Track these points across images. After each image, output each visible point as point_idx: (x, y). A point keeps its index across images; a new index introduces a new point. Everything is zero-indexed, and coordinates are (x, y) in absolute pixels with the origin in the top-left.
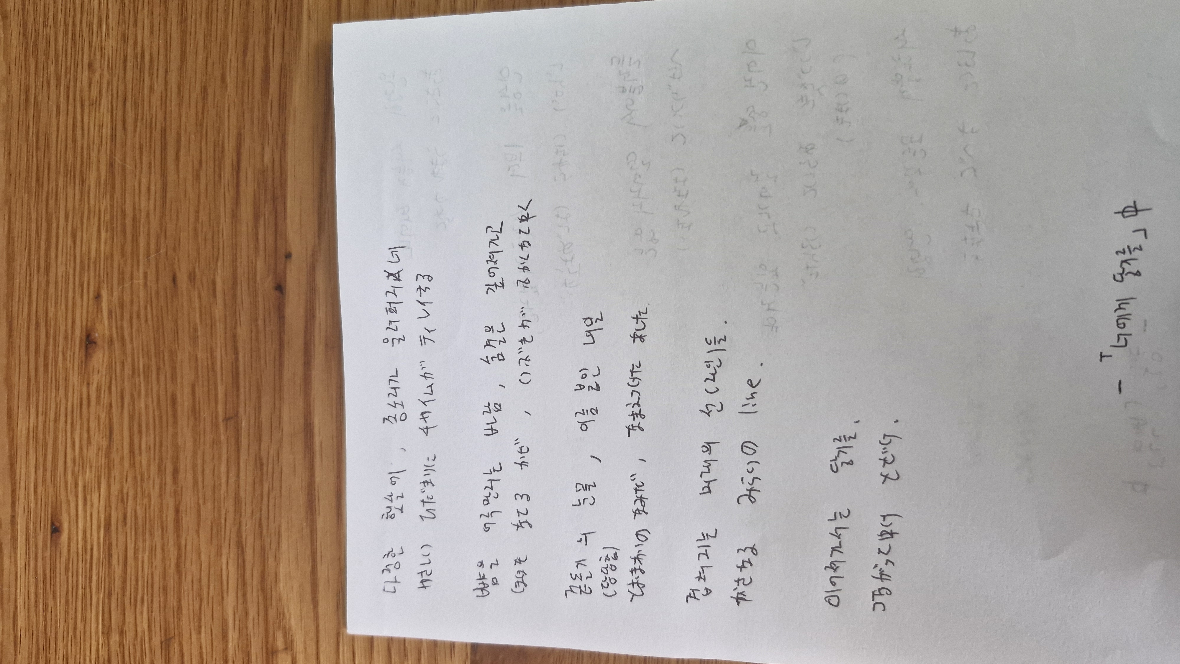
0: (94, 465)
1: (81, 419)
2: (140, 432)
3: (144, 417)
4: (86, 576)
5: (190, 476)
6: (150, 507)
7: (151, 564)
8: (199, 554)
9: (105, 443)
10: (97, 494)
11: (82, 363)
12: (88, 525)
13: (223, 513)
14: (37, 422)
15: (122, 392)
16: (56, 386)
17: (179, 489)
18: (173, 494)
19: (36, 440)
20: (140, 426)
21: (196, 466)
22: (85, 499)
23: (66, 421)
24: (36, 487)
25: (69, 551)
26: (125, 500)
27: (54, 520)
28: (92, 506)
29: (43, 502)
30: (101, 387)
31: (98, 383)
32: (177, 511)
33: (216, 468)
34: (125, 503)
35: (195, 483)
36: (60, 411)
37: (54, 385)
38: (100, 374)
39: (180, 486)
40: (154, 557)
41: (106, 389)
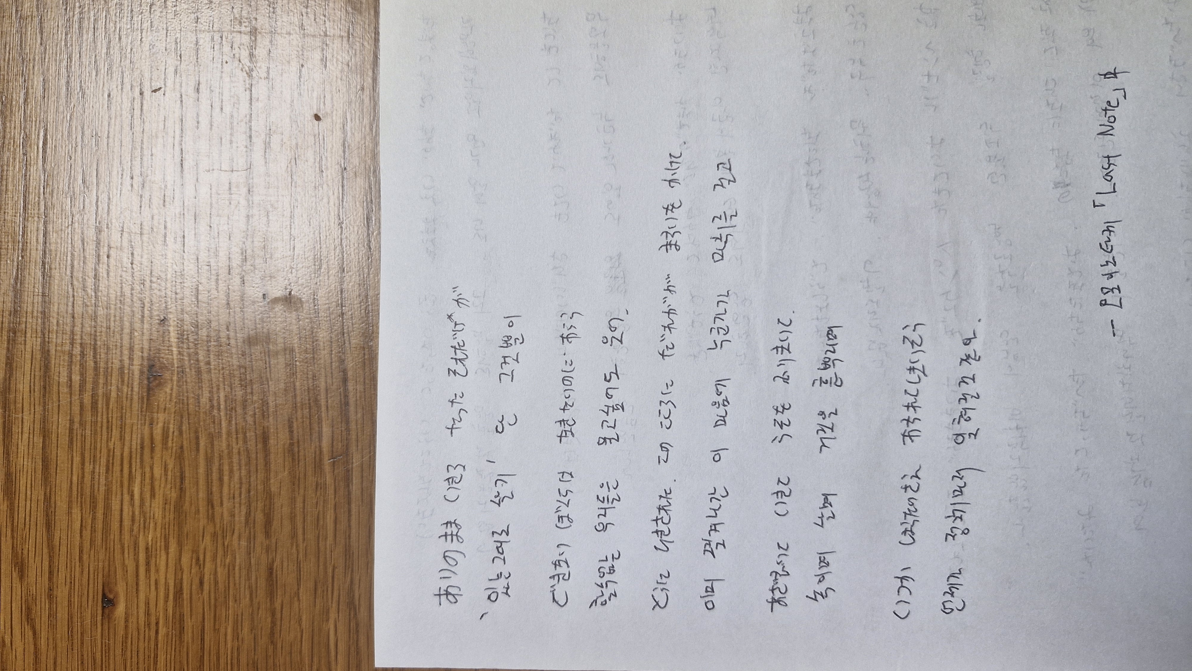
0: (160, 521)
1: (142, 467)
2: (221, 480)
3: (226, 462)
4: (149, 657)
5: (287, 527)
6: (234, 569)
7: (236, 636)
8: (300, 620)
9: (174, 495)
10: (164, 557)
11: (143, 398)
12: (153, 593)
13: (330, 571)
14: (83, 474)
15: (196, 432)
16: (108, 428)
17: (274, 545)
18: (264, 551)
19: (82, 495)
20: (221, 471)
21: (295, 516)
22: (148, 564)
23: (122, 470)
24: (81, 551)
25: (126, 627)
26: (202, 562)
27: (107, 591)
28: (157, 571)
29: (91, 569)
30: (168, 428)
31: (164, 423)
32: (270, 570)
33: (321, 516)
34: (202, 566)
35: (294, 535)
36: (113, 459)
37: (104, 428)
38: (167, 412)
39: (274, 541)
40: (240, 627)
41: (175, 429)
